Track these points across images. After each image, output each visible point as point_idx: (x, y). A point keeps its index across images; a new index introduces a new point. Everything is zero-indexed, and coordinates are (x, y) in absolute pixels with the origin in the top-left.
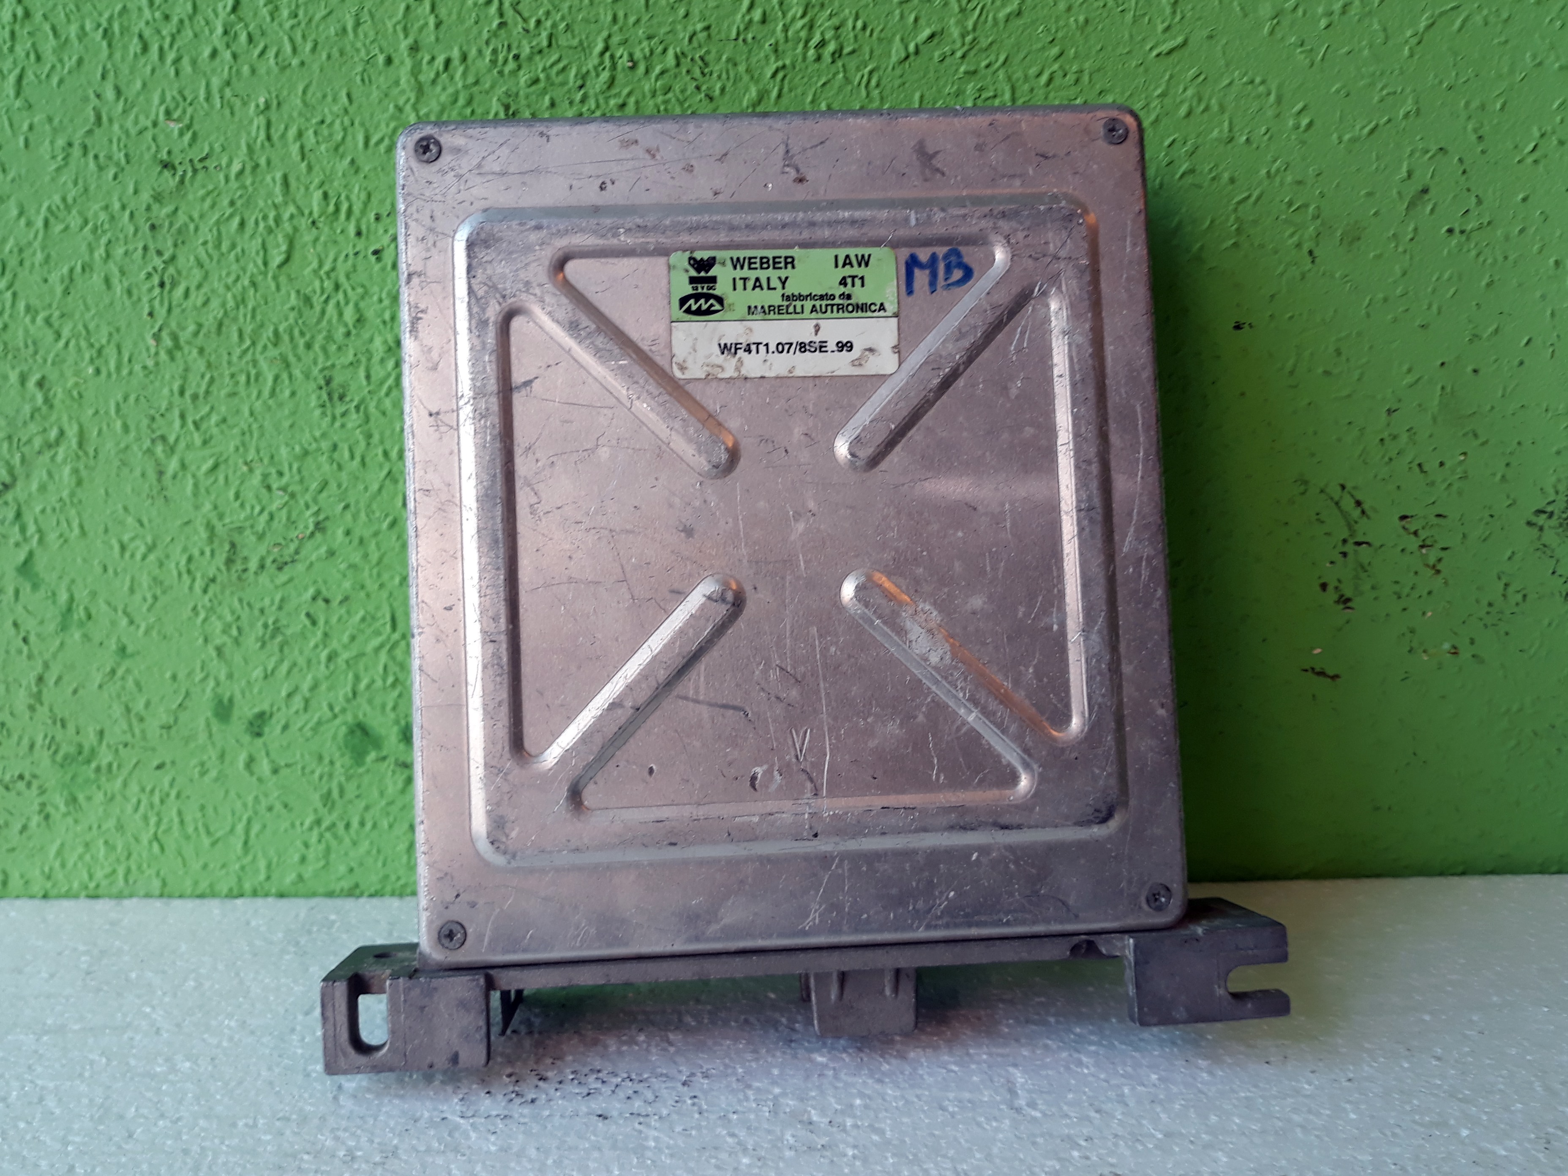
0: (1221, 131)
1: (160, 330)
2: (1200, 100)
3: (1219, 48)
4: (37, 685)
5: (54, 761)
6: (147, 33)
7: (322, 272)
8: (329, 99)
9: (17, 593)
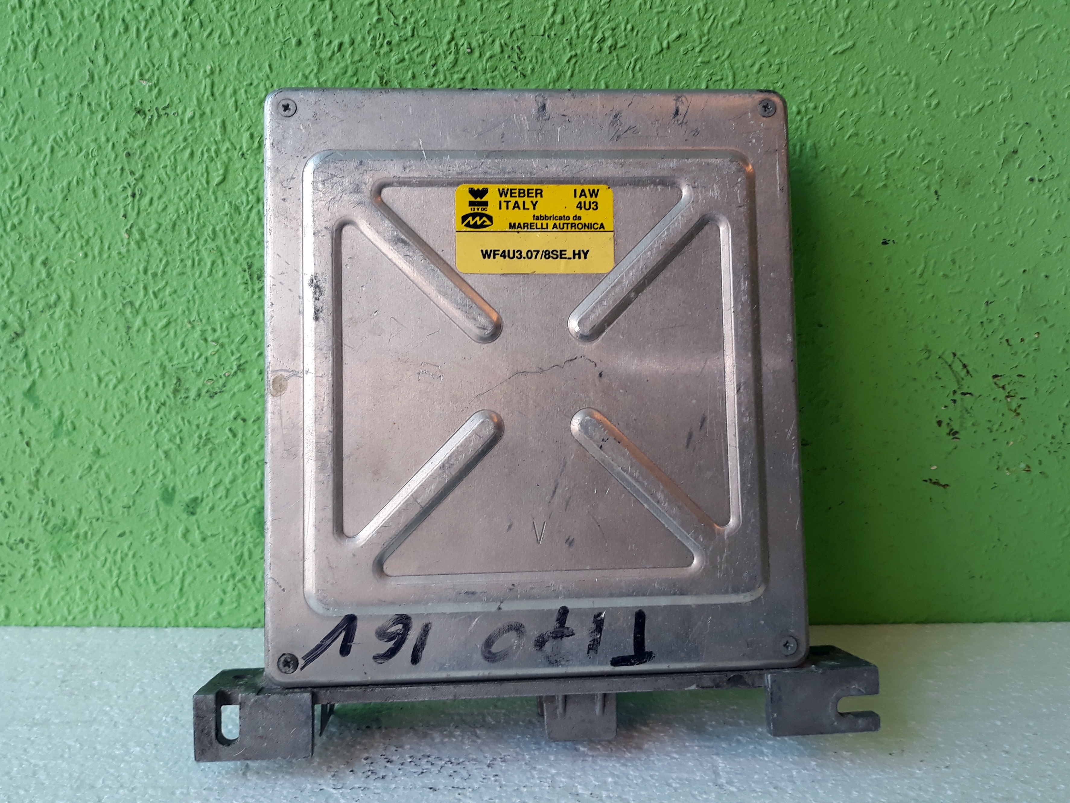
0: (877, 107)
1: (131, 227)
2: (863, 85)
3: (877, 50)
4: (35, 476)
5: (46, 530)
6: (128, 18)
7: (248, 190)
8: (256, 68)
9: (23, 410)
